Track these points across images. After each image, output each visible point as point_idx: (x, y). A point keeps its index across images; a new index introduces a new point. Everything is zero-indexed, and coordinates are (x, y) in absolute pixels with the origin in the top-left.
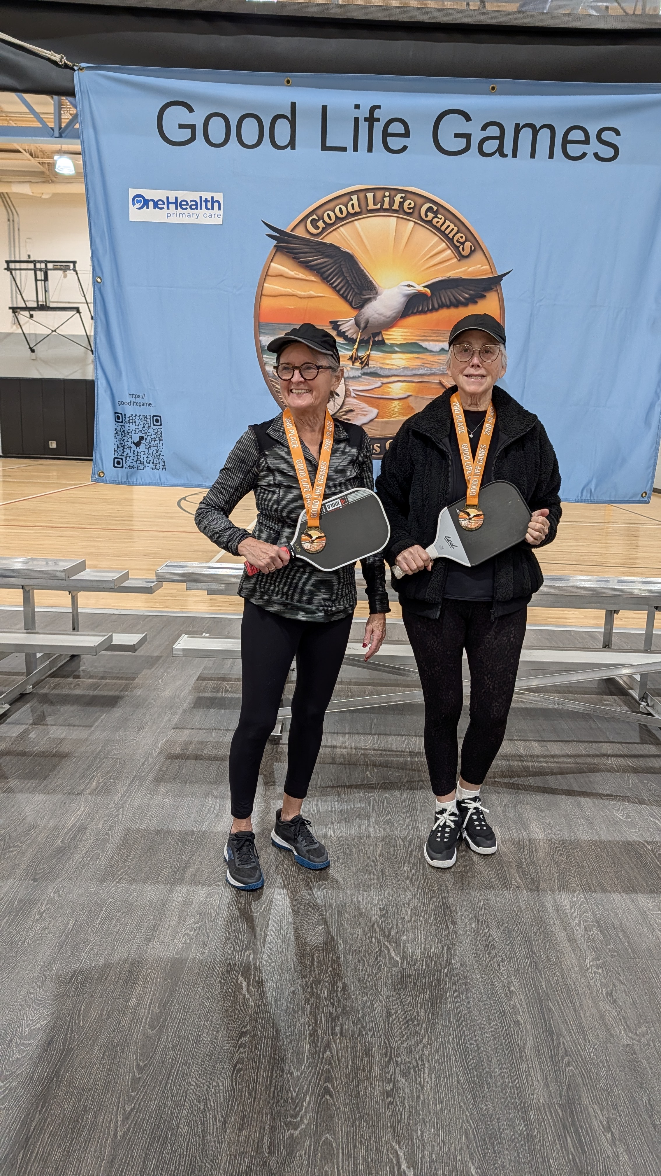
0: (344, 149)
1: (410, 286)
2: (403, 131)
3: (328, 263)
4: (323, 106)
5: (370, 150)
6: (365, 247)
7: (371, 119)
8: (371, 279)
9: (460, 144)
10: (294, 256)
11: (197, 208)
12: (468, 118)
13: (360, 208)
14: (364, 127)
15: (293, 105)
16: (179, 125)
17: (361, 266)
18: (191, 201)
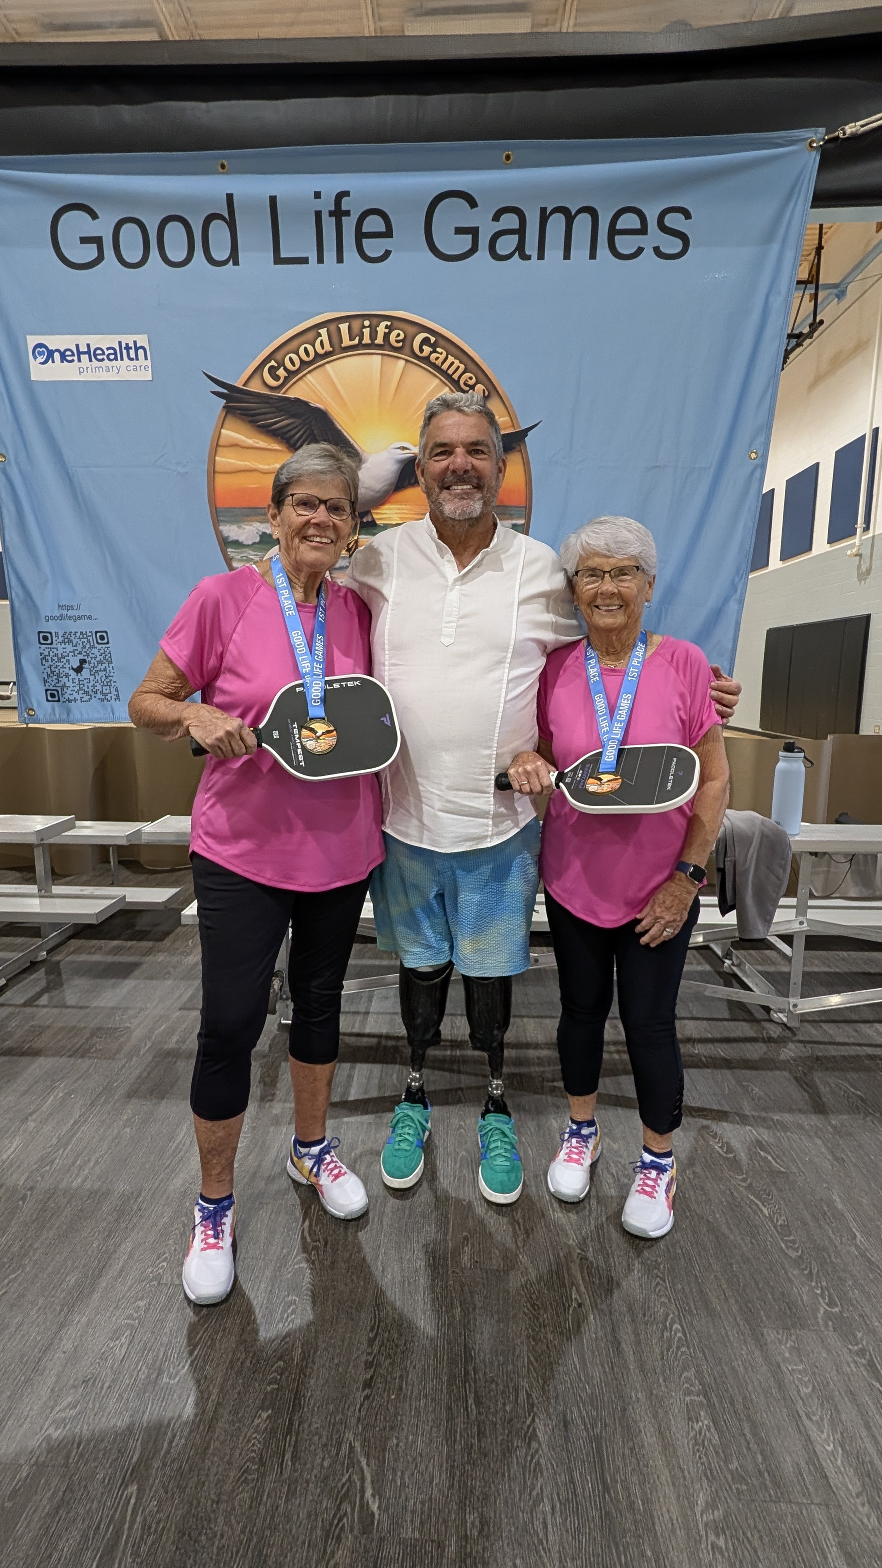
0: (304, 261)
1: (404, 448)
2: (383, 229)
3: (295, 425)
4: (270, 197)
5: (340, 260)
6: (342, 398)
7: (338, 213)
8: (352, 442)
9: (465, 242)
10: (251, 419)
11: (116, 359)
12: (473, 204)
13: (331, 345)
14: (329, 224)
15: (230, 197)
16: (81, 238)
17: (338, 426)
18: (108, 349)
